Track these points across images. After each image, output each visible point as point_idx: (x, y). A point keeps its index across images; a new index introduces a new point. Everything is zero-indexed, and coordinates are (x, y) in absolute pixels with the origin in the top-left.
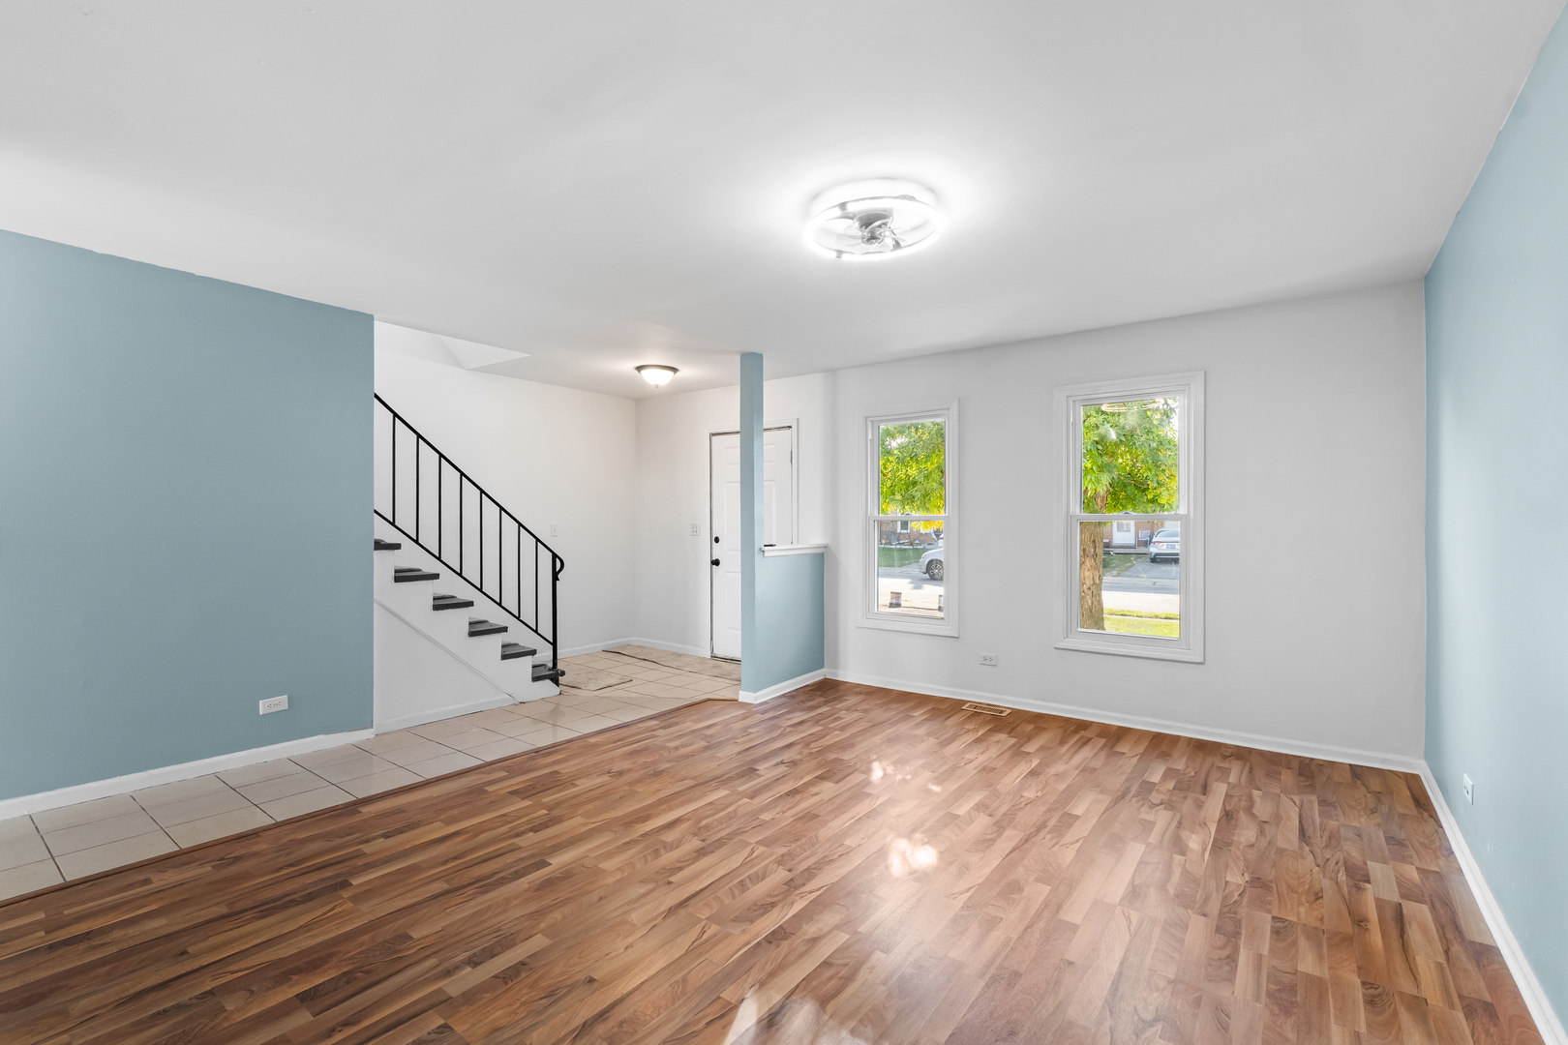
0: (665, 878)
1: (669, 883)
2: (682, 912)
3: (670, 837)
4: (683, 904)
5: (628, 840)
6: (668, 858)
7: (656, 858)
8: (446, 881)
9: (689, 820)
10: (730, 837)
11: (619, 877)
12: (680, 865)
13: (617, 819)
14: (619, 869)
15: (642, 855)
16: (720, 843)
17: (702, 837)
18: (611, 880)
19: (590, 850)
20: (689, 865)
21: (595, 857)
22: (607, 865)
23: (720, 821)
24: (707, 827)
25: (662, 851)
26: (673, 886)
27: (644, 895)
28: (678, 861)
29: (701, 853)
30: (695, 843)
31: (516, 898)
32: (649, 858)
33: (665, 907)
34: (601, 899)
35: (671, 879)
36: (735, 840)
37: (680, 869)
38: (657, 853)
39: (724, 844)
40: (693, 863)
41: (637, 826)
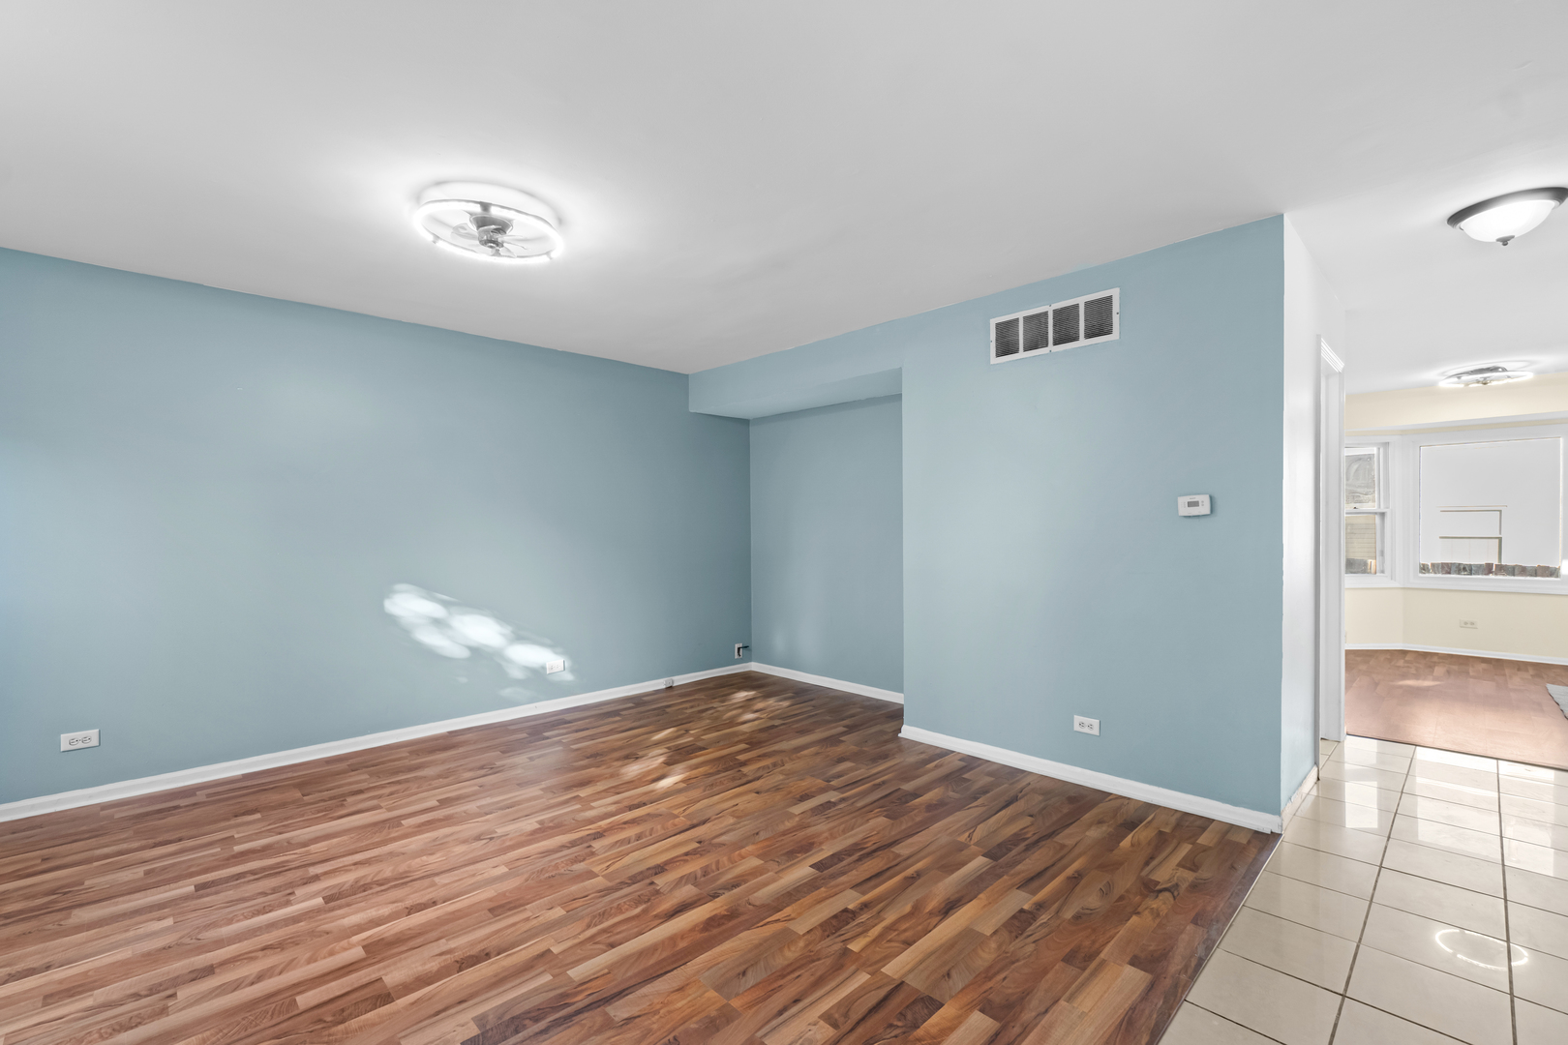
0: (703, 847)
1: (700, 842)
2: (695, 821)
3: (688, 891)
4: (693, 826)
5: (735, 891)
6: (694, 866)
7: (707, 866)
8: (899, 856)
9: (656, 916)
10: (623, 884)
11: (743, 850)
12: (686, 858)
13: (749, 925)
14: (743, 858)
15: (721, 871)
16: (634, 880)
17: (651, 888)
18: (750, 848)
19: (774, 881)
20: (677, 857)
21: (768, 871)
22: (756, 862)
23: (619, 910)
24: (638, 902)
25: (699, 873)
26: (697, 840)
27: (722, 834)
28: (686, 861)
29: (660, 869)
30: (661, 881)
31: (827, 838)
32: (714, 867)
33: (707, 825)
34: (757, 834)
35: (698, 845)
36: (618, 881)
37: (687, 854)
38: (705, 872)
39: (630, 878)
40: (673, 858)
41: (722, 911)
